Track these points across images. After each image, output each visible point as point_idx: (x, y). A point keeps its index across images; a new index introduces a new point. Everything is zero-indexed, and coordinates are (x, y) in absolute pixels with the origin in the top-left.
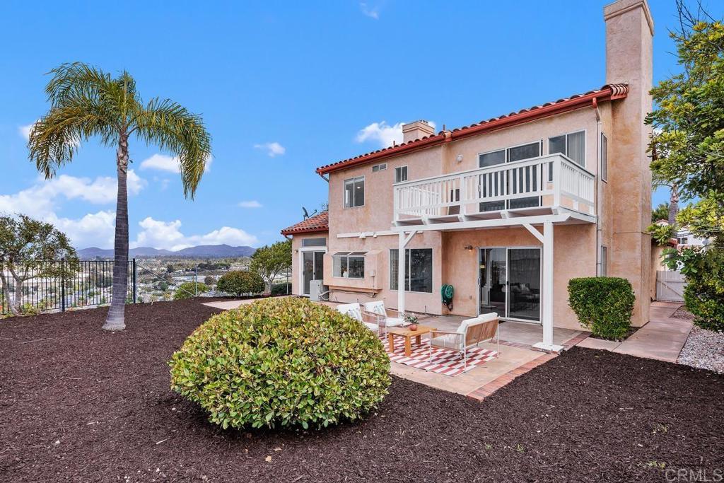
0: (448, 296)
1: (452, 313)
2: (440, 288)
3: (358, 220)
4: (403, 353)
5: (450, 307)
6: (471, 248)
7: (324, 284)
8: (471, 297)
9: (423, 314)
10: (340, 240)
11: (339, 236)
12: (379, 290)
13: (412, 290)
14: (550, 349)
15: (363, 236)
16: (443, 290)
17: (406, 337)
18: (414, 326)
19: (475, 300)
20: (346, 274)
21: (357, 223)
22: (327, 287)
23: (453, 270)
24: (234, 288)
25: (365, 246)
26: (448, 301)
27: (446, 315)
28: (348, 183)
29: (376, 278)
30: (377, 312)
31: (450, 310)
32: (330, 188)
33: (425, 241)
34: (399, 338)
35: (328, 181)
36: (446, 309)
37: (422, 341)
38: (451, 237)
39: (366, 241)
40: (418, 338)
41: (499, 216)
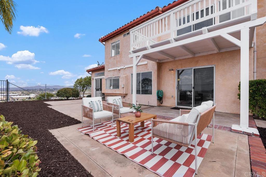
0: (160, 96)
1: (162, 105)
2: (156, 92)
3: (117, 62)
4: (128, 138)
5: (161, 102)
6: (173, 70)
7: (103, 92)
8: (172, 97)
9: (148, 106)
10: (109, 71)
11: (109, 70)
12: (126, 94)
13: (142, 94)
14: (251, 132)
15: (119, 68)
16: (158, 93)
17: (129, 124)
18: (139, 114)
19: (175, 98)
20: (112, 87)
21: (117, 63)
22: (103, 94)
23: (163, 82)
24: (63, 95)
25: (120, 74)
26: (160, 98)
27: (159, 106)
28: (113, 45)
29: (124, 88)
30: (115, 104)
31: (161, 103)
32: (105, 49)
33: (148, 68)
34: (124, 125)
35: (104, 45)
36: (159, 103)
37: (145, 124)
38: (162, 66)
39: (121, 71)
40: (143, 123)
41: (201, 33)
